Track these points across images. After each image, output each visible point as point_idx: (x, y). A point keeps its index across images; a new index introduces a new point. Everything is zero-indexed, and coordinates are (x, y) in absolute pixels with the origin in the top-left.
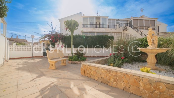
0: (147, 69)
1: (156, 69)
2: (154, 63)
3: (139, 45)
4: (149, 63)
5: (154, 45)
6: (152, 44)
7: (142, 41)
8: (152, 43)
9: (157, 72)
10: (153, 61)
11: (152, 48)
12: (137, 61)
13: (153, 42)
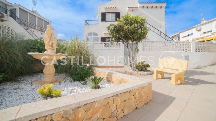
0: (48, 87)
1: (55, 81)
2: (53, 74)
3: (30, 49)
4: (46, 76)
5: (53, 50)
6: (50, 48)
7: (34, 43)
8: (50, 46)
9: (57, 85)
10: (52, 71)
11: (51, 54)
12: (27, 75)
13: (52, 46)
